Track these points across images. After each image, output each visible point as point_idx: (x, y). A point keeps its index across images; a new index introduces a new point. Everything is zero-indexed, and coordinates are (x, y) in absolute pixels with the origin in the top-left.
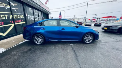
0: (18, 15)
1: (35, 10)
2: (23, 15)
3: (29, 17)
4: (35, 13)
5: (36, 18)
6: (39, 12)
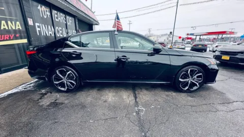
0: (3, 22)
1: (56, 12)
2: (18, 23)
4: (57, 20)
5: (61, 32)
6: (68, 17)
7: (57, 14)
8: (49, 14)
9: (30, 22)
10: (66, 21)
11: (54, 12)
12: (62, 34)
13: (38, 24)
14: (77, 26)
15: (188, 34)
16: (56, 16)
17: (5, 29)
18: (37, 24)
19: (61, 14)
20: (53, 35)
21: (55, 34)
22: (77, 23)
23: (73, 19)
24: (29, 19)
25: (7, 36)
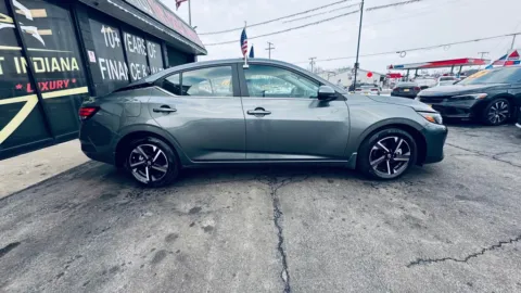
0: (54, 60)
1: (129, 35)
2: (74, 60)
3: (104, 64)
4: (131, 50)
5: (138, 72)
6: (149, 44)
7: (131, 39)
8: (118, 40)
9: (92, 57)
10: (146, 51)
11: (127, 36)
12: (141, 75)
13: (103, 60)
14: (167, 58)
15: (391, 67)
16: (130, 43)
17: (56, 71)
18: (101, 60)
19: (138, 39)
20: (126, 78)
21: (129, 75)
22: (166, 53)
23: (159, 47)
24: (89, 52)
25: (59, 83)
